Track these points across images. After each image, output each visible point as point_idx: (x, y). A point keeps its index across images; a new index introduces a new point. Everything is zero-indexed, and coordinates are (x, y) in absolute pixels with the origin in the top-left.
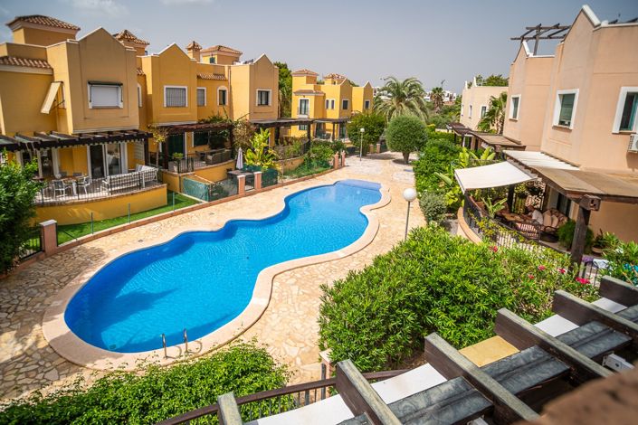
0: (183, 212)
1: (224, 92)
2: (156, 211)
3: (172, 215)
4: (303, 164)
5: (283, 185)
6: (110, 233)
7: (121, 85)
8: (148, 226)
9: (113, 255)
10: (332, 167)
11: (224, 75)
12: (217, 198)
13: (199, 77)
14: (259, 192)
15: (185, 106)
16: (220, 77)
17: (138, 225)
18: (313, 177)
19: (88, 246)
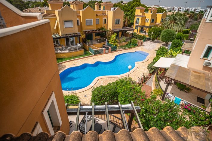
0: (87, 57)
1: (106, 19)
2: (80, 56)
3: (84, 58)
4: (128, 44)
5: (118, 51)
6: (68, 61)
7: (72, 21)
8: (77, 60)
9: (67, 67)
10: (138, 45)
11: (106, 14)
12: (97, 54)
13: (97, 15)
14: (110, 53)
15: (92, 25)
16: (105, 14)
17: (75, 60)
18: (129, 49)
19: (63, 64)
